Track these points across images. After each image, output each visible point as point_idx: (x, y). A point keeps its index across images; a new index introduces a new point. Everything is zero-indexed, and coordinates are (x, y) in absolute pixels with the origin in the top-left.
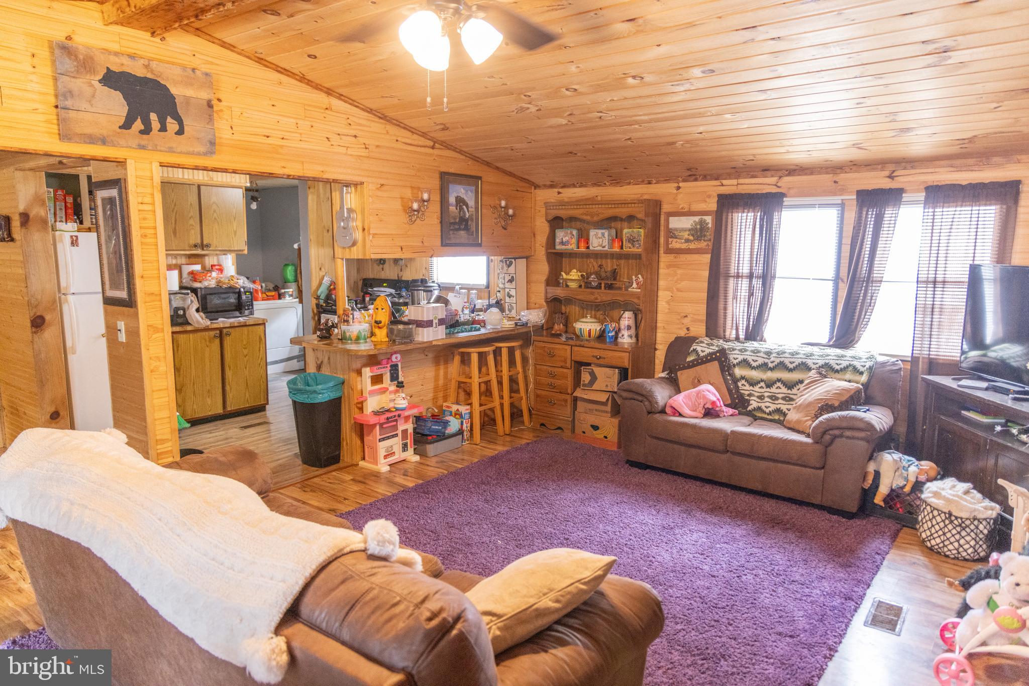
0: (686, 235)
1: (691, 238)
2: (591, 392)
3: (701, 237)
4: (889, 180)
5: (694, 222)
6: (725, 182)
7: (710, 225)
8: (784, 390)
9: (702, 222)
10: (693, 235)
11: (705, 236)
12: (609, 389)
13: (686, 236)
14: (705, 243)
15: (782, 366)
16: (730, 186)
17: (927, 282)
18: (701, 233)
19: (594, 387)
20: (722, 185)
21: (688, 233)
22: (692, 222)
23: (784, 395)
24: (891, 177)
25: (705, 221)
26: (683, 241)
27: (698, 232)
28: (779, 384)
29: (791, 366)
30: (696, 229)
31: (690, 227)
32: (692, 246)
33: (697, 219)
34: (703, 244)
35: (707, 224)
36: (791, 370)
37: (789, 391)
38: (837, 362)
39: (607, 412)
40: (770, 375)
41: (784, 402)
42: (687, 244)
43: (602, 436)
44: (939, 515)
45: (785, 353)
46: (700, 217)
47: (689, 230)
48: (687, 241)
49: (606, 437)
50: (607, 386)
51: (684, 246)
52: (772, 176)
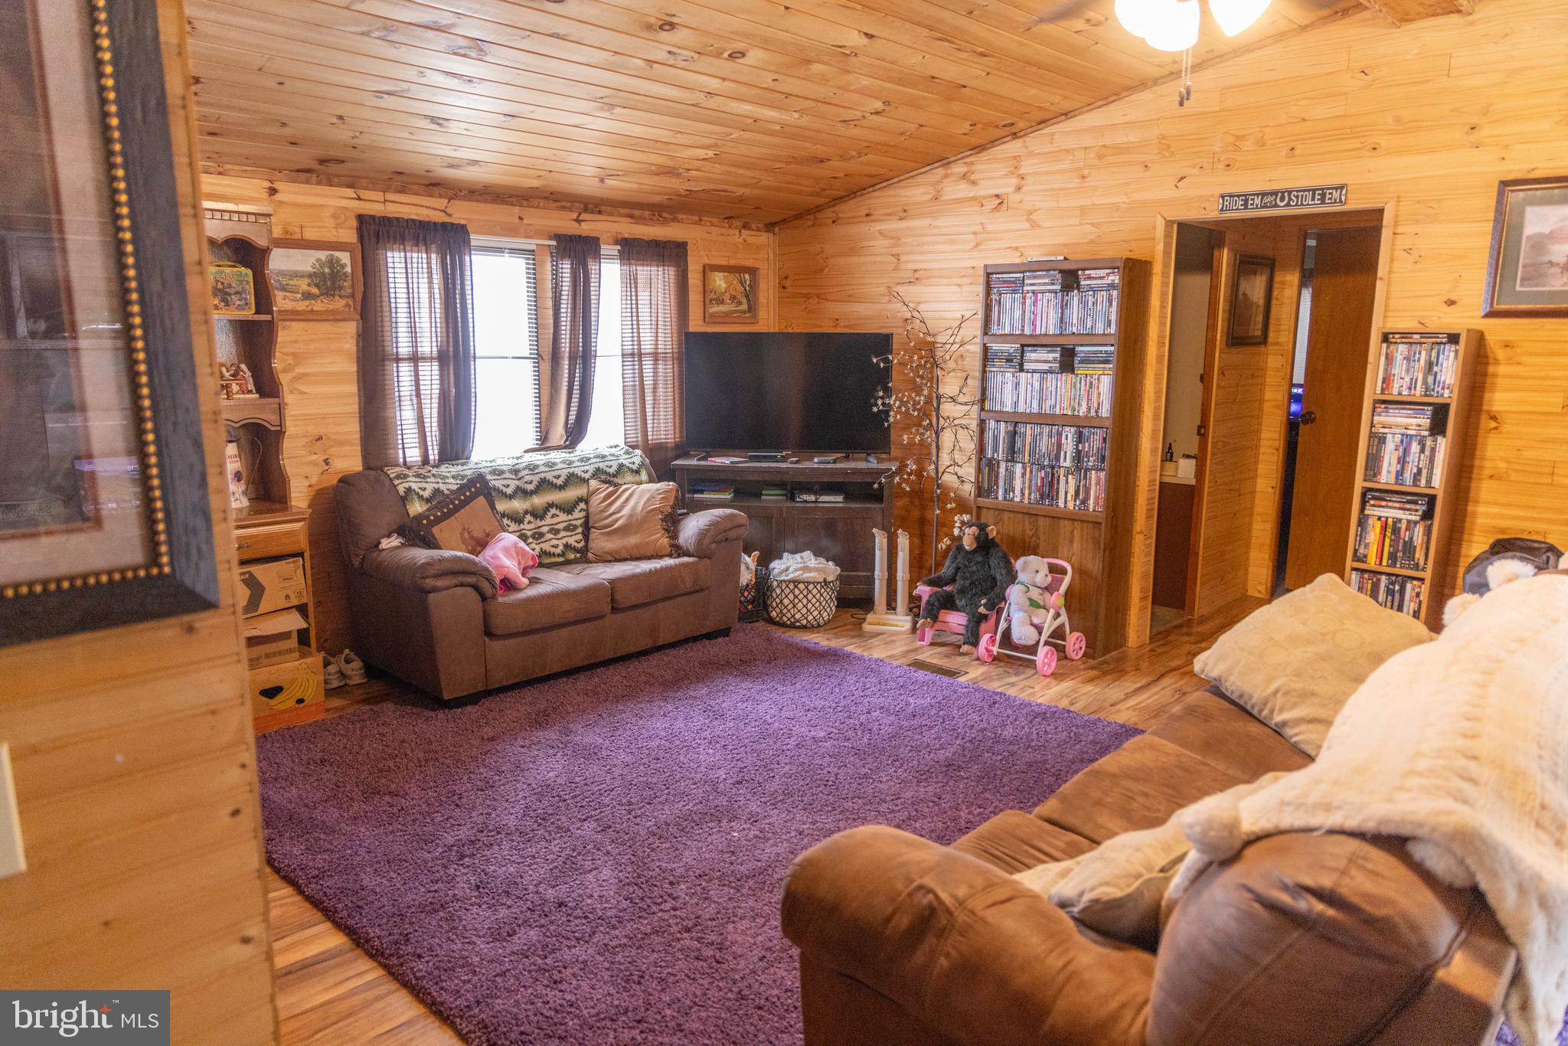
0: (304, 285)
1: (315, 291)
2: (261, 618)
3: (335, 290)
4: (576, 224)
5: (318, 260)
6: (364, 194)
7: (348, 269)
8: (563, 517)
9: (332, 263)
10: (317, 286)
11: (341, 288)
12: (295, 602)
13: (305, 287)
14: (343, 302)
15: (544, 485)
16: (377, 204)
17: (633, 354)
18: (333, 283)
19: (264, 607)
20: (359, 199)
21: (307, 281)
22: (313, 260)
23: (565, 524)
24: (578, 221)
25: (338, 260)
26: (299, 296)
27: (327, 282)
28: (553, 511)
29: (559, 482)
30: (323, 274)
31: (311, 269)
32: (318, 306)
33: (323, 255)
34: (339, 304)
35: (343, 266)
36: (561, 488)
37: (570, 517)
38: (583, 469)
39: (290, 651)
40: (538, 501)
41: (570, 534)
42: (307, 303)
43: (292, 703)
44: (796, 586)
45: (538, 466)
46: (328, 253)
47: (310, 276)
48: (307, 296)
49: (300, 701)
50: (287, 597)
51: (302, 306)
52: (441, 196)
